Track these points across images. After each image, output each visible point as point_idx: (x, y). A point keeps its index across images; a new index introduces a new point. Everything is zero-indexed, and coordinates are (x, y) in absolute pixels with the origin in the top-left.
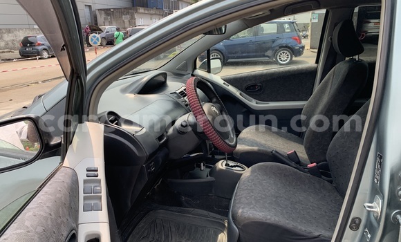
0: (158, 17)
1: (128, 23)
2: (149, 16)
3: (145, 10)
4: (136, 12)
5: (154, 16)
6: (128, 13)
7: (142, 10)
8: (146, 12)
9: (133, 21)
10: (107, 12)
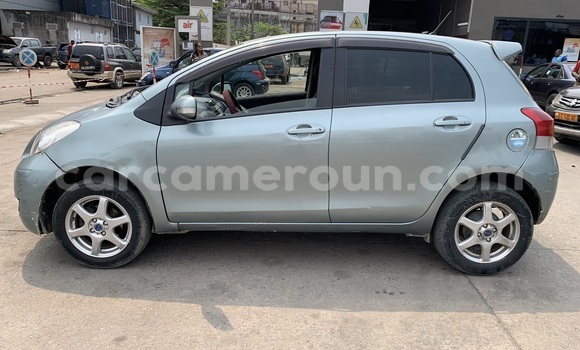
0: (103, 30)
1: (55, 35)
2: (90, 28)
3: (82, 18)
4: (70, 20)
5: (97, 29)
6: (55, 20)
7: (78, 18)
8: (85, 21)
9: (64, 32)
10: (19, 15)
